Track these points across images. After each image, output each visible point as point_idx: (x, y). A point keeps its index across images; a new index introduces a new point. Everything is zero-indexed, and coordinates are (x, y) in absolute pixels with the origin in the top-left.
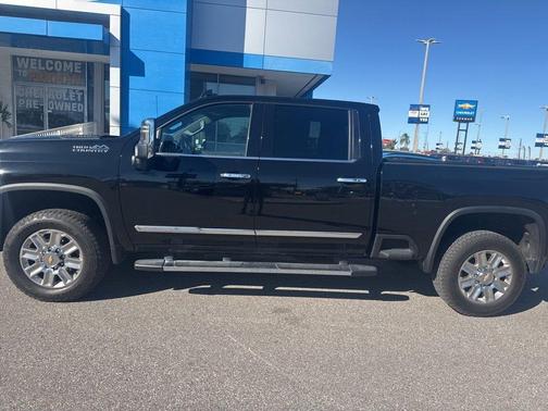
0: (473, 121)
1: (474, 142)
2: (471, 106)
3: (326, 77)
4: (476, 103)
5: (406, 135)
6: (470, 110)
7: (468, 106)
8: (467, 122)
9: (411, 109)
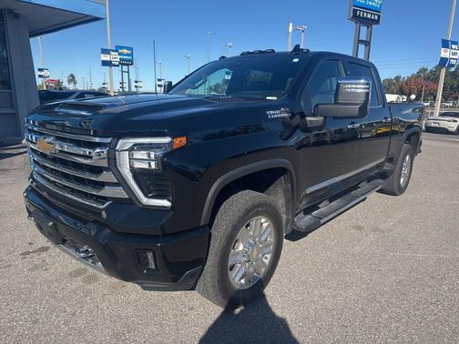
0: (132, 64)
1: (136, 82)
2: (129, 52)
3: (97, 19)
4: (131, 49)
5: (72, 75)
6: (128, 55)
7: (125, 51)
8: (128, 65)
9: (102, 53)
